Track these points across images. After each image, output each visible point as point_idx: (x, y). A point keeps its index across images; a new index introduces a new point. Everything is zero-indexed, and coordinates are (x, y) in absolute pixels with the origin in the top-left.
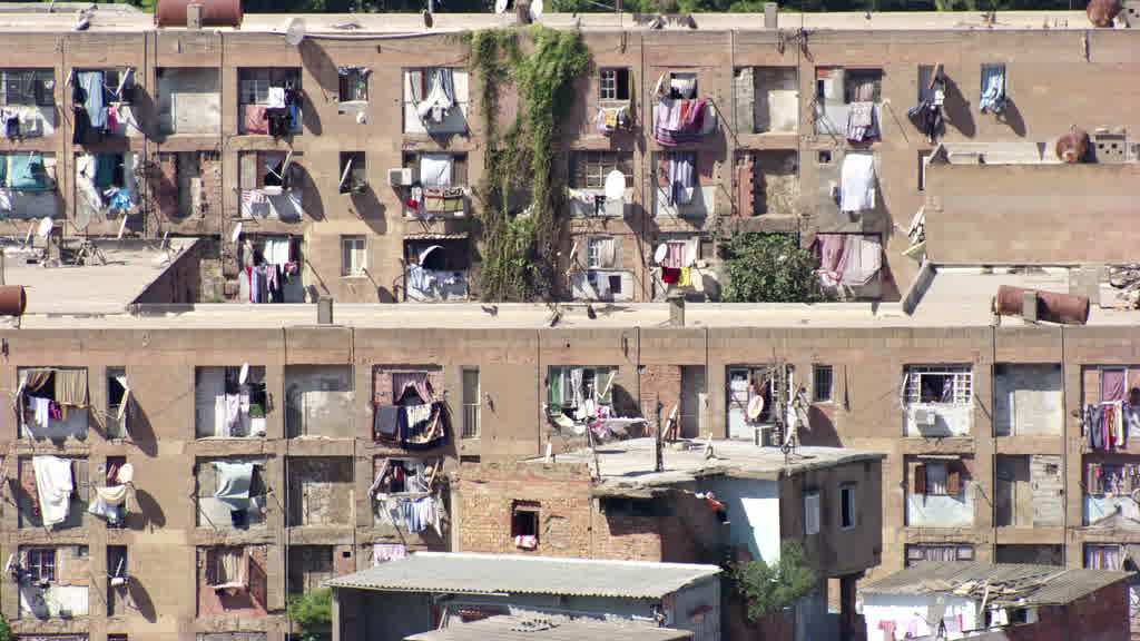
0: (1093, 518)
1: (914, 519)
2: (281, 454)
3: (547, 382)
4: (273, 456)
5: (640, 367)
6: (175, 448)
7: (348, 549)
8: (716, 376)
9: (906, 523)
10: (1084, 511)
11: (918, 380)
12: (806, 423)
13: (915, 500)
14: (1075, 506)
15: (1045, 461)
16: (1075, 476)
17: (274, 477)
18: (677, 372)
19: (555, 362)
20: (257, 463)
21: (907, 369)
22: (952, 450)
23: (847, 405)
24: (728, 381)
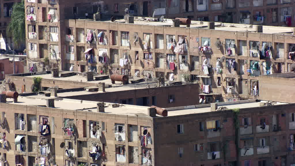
0: (144, 163)
1: (118, 160)
2: (27, 135)
3: (64, 122)
4: (26, 135)
5: (77, 120)
6: (12, 131)
7: (37, 158)
8: (88, 123)
9: (116, 161)
10: (142, 161)
11: (118, 127)
12: (101, 136)
13: (118, 155)
14: (140, 160)
15: (136, 148)
16: (140, 153)
17: (26, 140)
18: (82, 121)
19: (65, 117)
20: (24, 136)
21: (116, 124)
22: (122, 144)
23: (106, 132)
24: (90, 124)
